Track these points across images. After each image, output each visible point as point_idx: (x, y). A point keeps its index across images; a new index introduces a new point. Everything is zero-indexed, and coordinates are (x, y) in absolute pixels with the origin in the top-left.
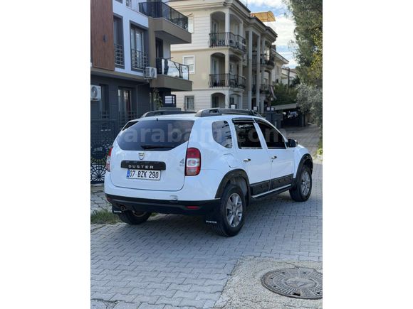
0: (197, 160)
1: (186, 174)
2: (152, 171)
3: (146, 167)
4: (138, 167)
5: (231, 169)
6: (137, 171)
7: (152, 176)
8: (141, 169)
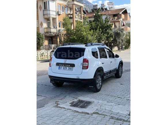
0: (87, 63)
1: (83, 69)
2: (69, 67)
3: (67, 66)
4: (63, 65)
5: (99, 67)
6: (63, 67)
7: (69, 69)
8: (65, 66)
